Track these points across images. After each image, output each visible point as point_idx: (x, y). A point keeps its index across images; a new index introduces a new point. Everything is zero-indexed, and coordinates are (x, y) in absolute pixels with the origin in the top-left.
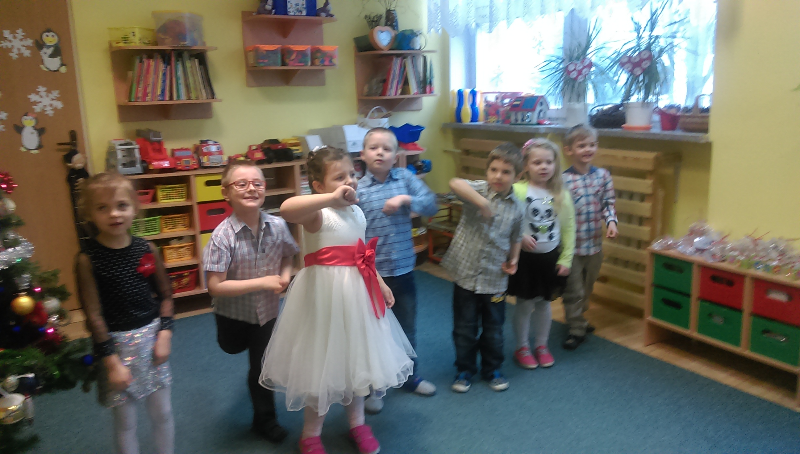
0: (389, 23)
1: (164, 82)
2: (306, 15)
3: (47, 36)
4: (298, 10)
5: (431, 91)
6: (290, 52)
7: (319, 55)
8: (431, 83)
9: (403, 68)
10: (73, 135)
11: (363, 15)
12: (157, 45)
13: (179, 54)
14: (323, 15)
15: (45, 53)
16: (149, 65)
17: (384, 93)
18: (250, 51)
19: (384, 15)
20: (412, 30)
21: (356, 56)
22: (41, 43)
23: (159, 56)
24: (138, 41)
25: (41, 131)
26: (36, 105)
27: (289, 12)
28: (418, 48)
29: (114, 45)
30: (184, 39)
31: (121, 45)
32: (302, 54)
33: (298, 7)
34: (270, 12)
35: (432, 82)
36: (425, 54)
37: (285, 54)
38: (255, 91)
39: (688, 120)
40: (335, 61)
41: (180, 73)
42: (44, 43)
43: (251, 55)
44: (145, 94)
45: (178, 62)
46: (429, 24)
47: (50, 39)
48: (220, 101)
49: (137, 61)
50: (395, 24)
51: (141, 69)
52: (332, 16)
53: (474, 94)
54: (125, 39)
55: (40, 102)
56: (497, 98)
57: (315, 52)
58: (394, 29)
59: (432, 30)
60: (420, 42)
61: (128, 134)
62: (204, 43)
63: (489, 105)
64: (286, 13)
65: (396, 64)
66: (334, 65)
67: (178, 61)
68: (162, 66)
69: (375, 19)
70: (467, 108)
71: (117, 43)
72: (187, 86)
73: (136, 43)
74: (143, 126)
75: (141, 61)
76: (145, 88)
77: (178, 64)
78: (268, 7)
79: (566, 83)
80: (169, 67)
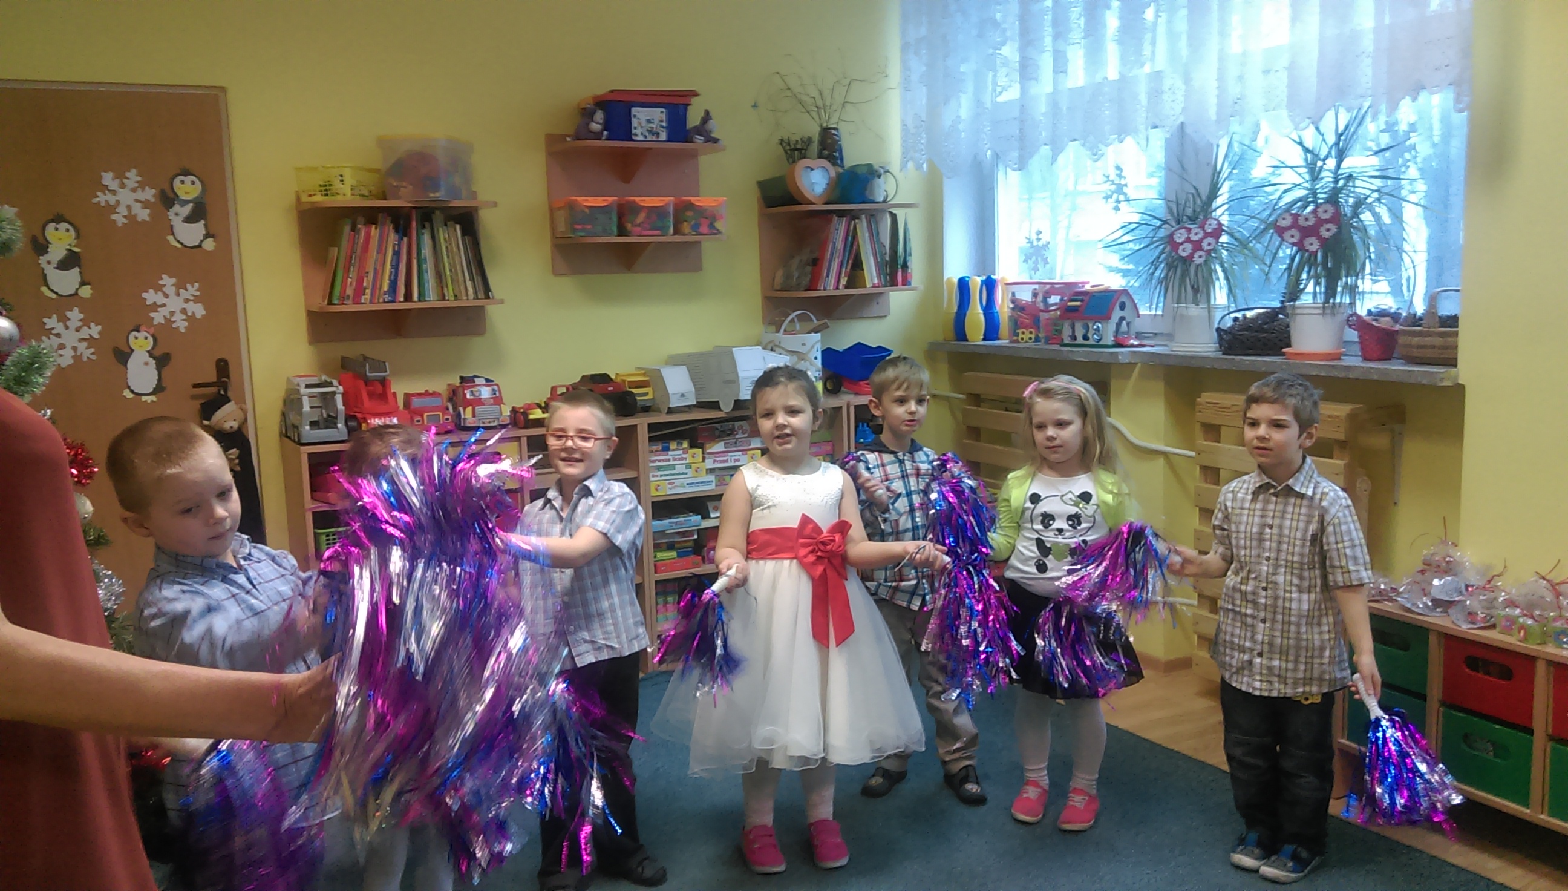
0: (826, 152)
1: (396, 267)
2: (668, 141)
3: (182, 182)
5: (906, 282)
6: (636, 209)
7: (689, 214)
8: (905, 266)
9: (852, 239)
10: (223, 367)
11: (776, 139)
12: (385, 199)
13: (426, 215)
14: (699, 139)
15: (177, 214)
16: (368, 237)
17: (812, 287)
18: (560, 209)
19: (816, 139)
20: (870, 166)
21: (762, 215)
22: (171, 195)
23: (388, 221)
24: (349, 192)
25: (162, 361)
26: (157, 312)
27: (636, 135)
28: (881, 199)
29: (305, 198)
30: (436, 188)
31: (318, 198)
32: (658, 213)
33: (651, 125)
34: (597, 136)
35: (909, 264)
36: (894, 211)
37: (624, 213)
38: (567, 284)
39: (1416, 340)
40: (718, 225)
41: (427, 251)
42: (178, 196)
43: (561, 217)
44: (360, 291)
45: (424, 231)
46: (903, 153)
47: (188, 189)
48: (502, 302)
49: (347, 229)
50: (837, 154)
51: (353, 242)
52: (716, 141)
53: (990, 285)
54: (326, 189)
55: (164, 305)
56: (1035, 295)
57: (683, 210)
58: (834, 164)
59: (910, 165)
60: (884, 189)
61: (324, 367)
62: (474, 195)
63: (1018, 307)
64: (628, 136)
65: (838, 231)
66: (719, 232)
67: (424, 227)
68: (393, 237)
69: (799, 147)
70: (976, 313)
71: (310, 196)
72: (439, 276)
73: (345, 196)
74: (354, 349)
75: (354, 229)
76: (360, 281)
77: (423, 234)
78: (596, 127)
79: (1170, 266)
80: (405, 239)
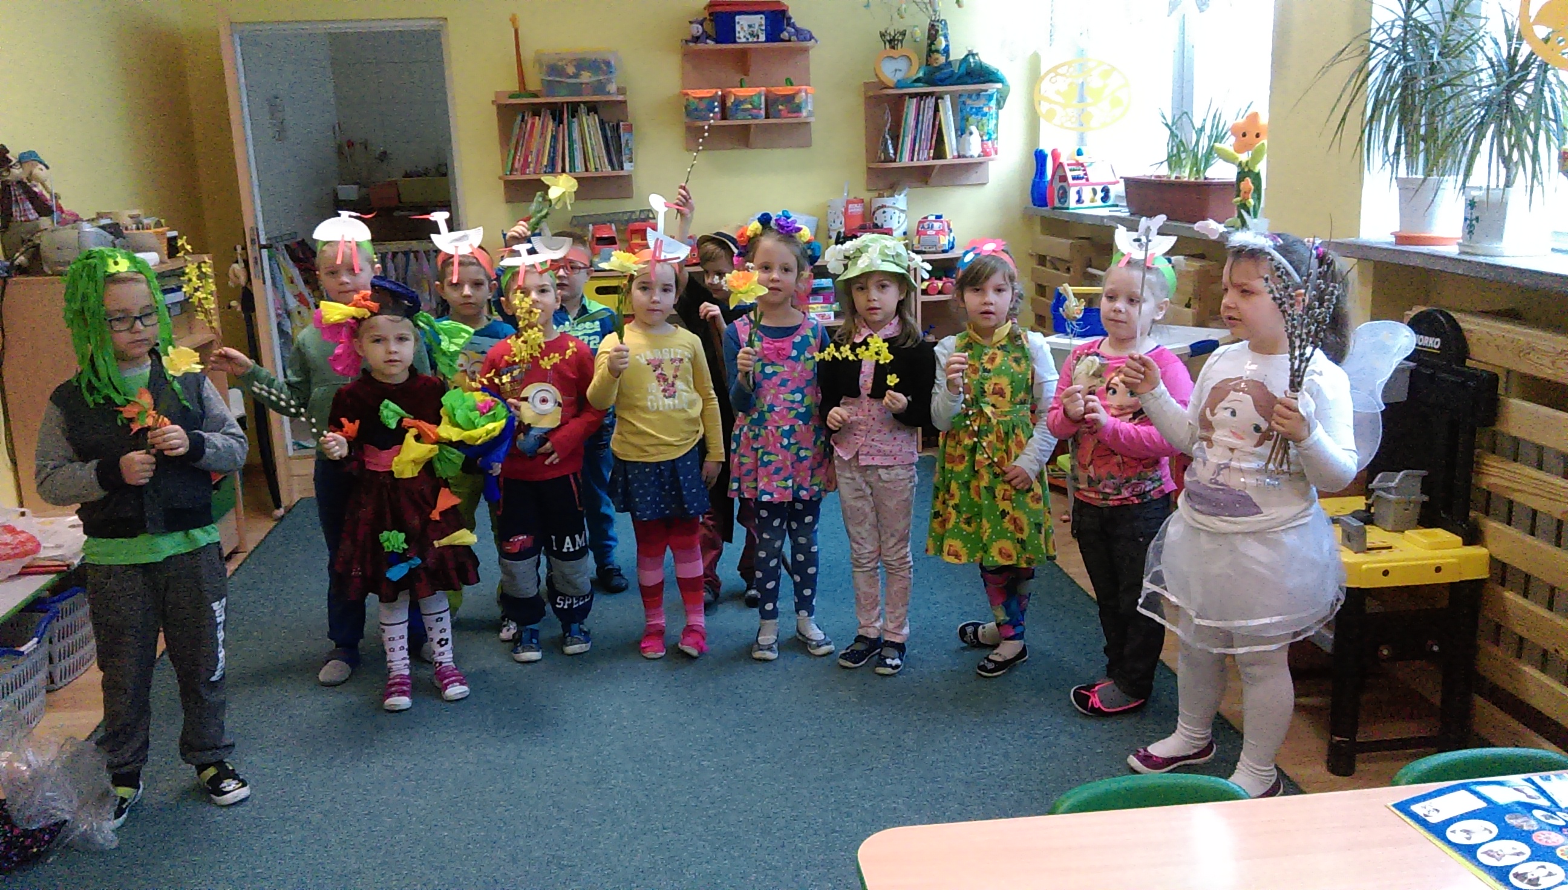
1: (553, 147)
2: (767, 41)
4: (752, 35)
13: (574, 109)
16: (533, 124)
21: (868, 98)
23: (547, 112)
27: (740, 38)
33: (752, 29)
38: (697, 157)
41: (576, 135)
44: (526, 165)
45: (574, 120)
49: (518, 120)
51: (522, 130)
64: (733, 39)
67: (573, 117)
68: (551, 125)
72: (584, 153)
75: (523, 120)
76: (526, 157)
77: (572, 122)
80: (560, 126)
